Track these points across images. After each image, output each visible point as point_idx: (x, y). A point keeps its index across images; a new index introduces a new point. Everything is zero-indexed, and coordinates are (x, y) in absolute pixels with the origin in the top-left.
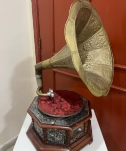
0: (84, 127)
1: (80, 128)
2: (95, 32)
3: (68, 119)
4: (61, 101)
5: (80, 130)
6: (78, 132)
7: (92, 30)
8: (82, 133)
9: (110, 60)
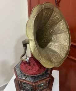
0: (46, 83)
1: (43, 83)
2: (58, 23)
3: (34, 78)
4: (34, 65)
5: (43, 84)
6: (41, 86)
7: (55, 22)
8: (45, 87)
9: (67, 42)
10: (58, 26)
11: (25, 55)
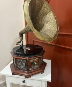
7: (45, 12)
8: (38, 67)
9: (55, 28)
10: (48, 16)
11: (22, 42)
